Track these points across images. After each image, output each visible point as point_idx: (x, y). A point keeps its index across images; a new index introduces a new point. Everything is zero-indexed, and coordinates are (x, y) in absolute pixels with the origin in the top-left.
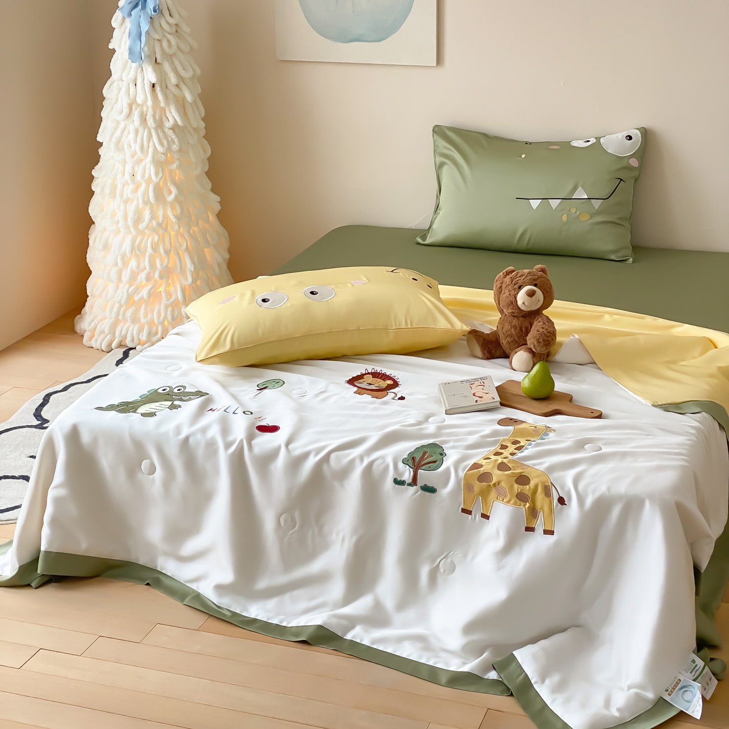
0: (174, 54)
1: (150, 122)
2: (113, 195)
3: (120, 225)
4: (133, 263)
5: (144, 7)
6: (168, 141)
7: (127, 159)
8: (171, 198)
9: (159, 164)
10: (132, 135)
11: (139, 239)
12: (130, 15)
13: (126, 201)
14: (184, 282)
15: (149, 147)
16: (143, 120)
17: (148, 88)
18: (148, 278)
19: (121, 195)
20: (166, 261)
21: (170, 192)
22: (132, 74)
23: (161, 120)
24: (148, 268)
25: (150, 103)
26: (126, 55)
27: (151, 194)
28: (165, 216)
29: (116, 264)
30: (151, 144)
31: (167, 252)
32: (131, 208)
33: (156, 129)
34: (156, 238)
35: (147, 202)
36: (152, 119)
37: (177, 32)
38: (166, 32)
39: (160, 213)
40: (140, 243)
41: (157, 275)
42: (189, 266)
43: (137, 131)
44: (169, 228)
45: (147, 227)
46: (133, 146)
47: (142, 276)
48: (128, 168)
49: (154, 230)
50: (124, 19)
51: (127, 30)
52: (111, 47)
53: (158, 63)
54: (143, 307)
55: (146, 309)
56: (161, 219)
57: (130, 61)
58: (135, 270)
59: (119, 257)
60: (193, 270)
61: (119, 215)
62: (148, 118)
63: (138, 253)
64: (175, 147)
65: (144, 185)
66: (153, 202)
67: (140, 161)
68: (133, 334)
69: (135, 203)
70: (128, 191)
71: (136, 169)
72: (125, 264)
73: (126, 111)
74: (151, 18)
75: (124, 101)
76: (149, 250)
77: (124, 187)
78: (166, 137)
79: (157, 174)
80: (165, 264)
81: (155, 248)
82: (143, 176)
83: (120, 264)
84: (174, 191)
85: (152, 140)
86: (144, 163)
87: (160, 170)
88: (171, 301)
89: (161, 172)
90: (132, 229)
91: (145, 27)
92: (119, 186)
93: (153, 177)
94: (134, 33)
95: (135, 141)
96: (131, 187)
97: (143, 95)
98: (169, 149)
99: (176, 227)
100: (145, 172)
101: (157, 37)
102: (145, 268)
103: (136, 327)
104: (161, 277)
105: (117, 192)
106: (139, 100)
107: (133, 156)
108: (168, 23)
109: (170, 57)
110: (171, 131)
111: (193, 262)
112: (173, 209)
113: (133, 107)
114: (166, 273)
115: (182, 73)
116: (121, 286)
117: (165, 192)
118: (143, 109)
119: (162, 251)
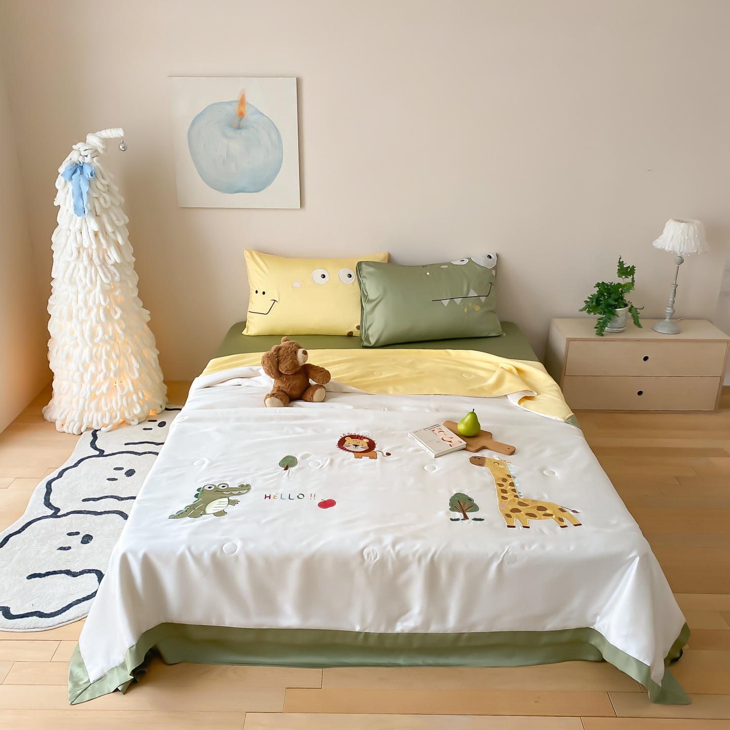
0: (109, 208)
1: (96, 261)
2: (70, 318)
3: (78, 340)
4: (92, 368)
5: (82, 173)
6: (111, 274)
7: (79, 291)
8: (117, 317)
9: (106, 293)
10: (82, 272)
11: (95, 350)
12: (71, 179)
13: (82, 322)
14: (133, 377)
15: (96, 280)
16: (91, 260)
17: (92, 235)
18: (105, 378)
19: (78, 318)
20: (118, 363)
21: (116, 313)
22: (78, 226)
23: (104, 259)
24: (104, 370)
25: (94, 247)
26: (72, 210)
27: (102, 315)
28: (114, 331)
29: (78, 370)
30: (98, 278)
31: (118, 357)
32: (87, 327)
33: (101, 266)
34: (109, 348)
35: (99, 321)
36: (97, 259)
37: (109, 191)
38: (101, 191)
39: (110, 329)
40: (97, 352)
41: (112, 375)
42: (136, 365)
43: (86, 269)
44: (117, 339)
45: (101, 340)
46: (84, 280)
47: (100, 377)
48: (81, 297)
49: (107, 342)
50: (66, 182)
51: (70, 191)
52: (56, 204)
53: (98, 216)
54: (103, 399)
55: (106, 400)
56: (111, 334)
57: (75, 215)
58: (94, 372)
59: (80, 364)
60: (138, 367)
61: (77, 333)
62: (93, 258)
63: (95, 360)
64: (117, 278)
65: (95, 310)
66: (103, 321)
67: (90, 291)
68: (97, 420)
69: (89, 323)
70: (83, 315)
71: (88, 297)
72: (86, 369)
73: (75, 254)
74: (89, 181)
75: (72, 246)
76: (104, 357)
77: (79, 312)
78: (109, 271)
79: (105, 301)
80: (117, 366)
81: (108, 354)
82: (94, 302)
83: (81, 369)
84: (119, 312)
85: (98, 275)
86: (93, 292)
87: (107, 297)
88: (125, 392)
89: (108, 299)
90: (89, 343)
91: (85, 188)
92: (74, 311)
93: (103, 303)
94: (77, 193)
95: (85, 276)
96: (85, 311)
97: (88, 241)
98: (113, 280)
99: (123, 338)
100: (95, 299)
101: (95, 195)
102: (102, 370)
103: (100, 415)
104: (115, 375)
105: (73, 316)
106: (86, 245)
107: (84, 288)
108: (102, 184)
109: (106, 210)
110: (113, 267)
111: (138, 362)
112: (119, 324)
113: (81, 250)
114: (119, 373)
115: (117, 222)
116: (84, 385)
117: (112, 313)
118: (88, 251)
119: (114, 356)
